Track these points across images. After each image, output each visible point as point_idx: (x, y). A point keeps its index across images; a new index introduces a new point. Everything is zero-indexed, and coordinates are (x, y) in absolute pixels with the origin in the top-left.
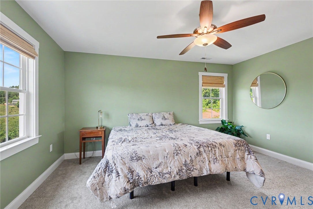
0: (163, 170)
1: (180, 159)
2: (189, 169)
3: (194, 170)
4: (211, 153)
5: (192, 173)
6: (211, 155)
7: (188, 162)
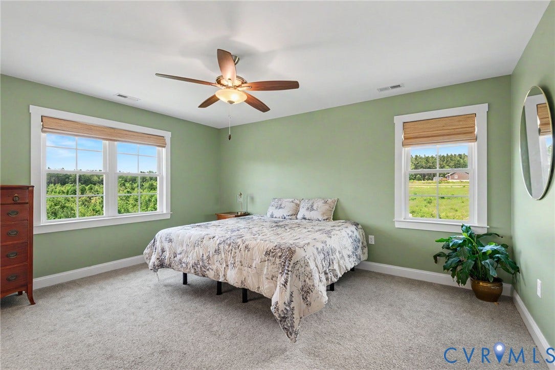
0: (183, 258)
1: (199, 252)
2: (205, 267)
3: (210, 270)
4: (230, 254)
5: (207, 272)
6: (229, 257)
7: (205, 257)
